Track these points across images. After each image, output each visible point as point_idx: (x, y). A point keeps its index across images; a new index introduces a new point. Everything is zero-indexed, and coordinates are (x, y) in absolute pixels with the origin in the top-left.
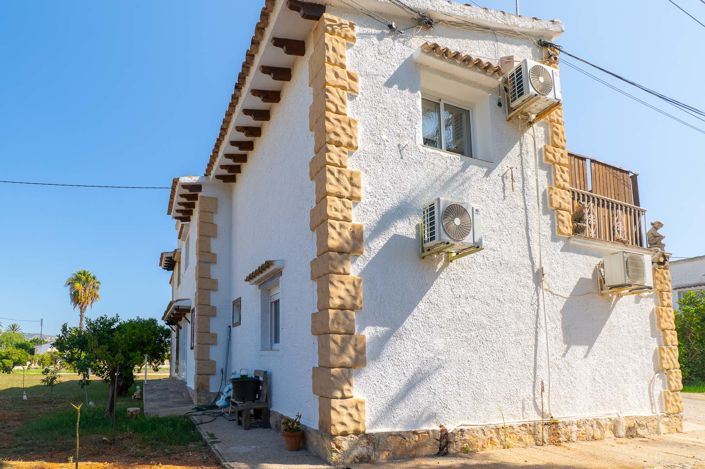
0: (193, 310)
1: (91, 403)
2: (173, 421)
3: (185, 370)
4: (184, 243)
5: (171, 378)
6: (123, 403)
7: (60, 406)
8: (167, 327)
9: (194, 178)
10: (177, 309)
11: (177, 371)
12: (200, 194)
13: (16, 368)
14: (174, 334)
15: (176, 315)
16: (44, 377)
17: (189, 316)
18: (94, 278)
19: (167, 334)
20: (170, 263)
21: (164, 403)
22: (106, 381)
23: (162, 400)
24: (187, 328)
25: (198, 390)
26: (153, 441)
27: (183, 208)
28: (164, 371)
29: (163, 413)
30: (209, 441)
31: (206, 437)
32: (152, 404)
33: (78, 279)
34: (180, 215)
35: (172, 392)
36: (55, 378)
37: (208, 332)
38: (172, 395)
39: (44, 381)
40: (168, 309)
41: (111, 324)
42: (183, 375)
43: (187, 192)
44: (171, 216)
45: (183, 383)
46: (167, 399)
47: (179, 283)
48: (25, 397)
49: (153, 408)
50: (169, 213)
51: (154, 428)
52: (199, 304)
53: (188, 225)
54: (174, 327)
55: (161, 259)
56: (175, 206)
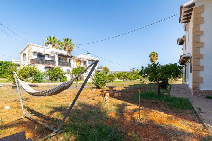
0: (191, 57)
1: (153, 90)
2: (181, 100)
3: (188, 81)
4: (187, 32)
5: (183, 84)
6: (163, 91)
7: (145, 90)
8: (181, 66)
9: (190, 2)
10: (184, 58)
11: (185, 81)
12: (194, 7)
13: (138, 79)
14: (184, 68)
15: (184, 60)
16: (141, 82)
17: (189, 60)
18: (156, 53)
19: (181, 68)
20: (182, 42)
21: (178, 92)
22: (156, 83)
23: (178, 91)
24: (189, 65)
25: (193, 89)
26: (172, 106)
27: (186, 17)
28: (180, 81)
29: (177, 96)
30: (197, 111)
31: (196, 109)
32: (174, 92)
33: (152, 55)
34: (185, 21)
35: (181, 89)
36: (144, 82)
37: (199, 65)
38: (181, 90)
39: (141, 83)
40: (180, 58)
41: (156, 65)
42: (187, 83)
43: (187, 9)
44: (180, 23)
45: (187, 86)
46: (180, 91)
47: (185, 48)
48: (137, 87)
49: (174, 94)
50: (180, 22)
51: (172, 101)
52: (194, 54)
53: (189, 24)
54: (184, 65)
55: (178, 41)
56: (182, 18)
